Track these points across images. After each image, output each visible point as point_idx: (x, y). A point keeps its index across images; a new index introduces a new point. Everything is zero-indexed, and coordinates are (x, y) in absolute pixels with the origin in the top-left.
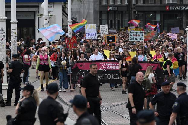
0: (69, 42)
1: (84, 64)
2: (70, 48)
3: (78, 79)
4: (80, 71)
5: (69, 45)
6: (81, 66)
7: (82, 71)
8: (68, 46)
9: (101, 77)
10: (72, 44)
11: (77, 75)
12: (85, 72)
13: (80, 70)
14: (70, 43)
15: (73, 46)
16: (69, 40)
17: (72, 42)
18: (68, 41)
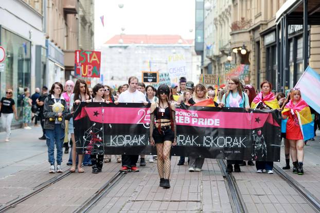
0: (82, 62)
1: (103, 111)
2: (83, 76)
3: (87, 144)
4: (94, 124)
5: (82, 68)
6: (96, 114)
7: (99, 125)
8: (79, 69)
9: (140, 140)
10: (90, 68)
11: (86, 135)
12: (104, 128)
13: (93, 122)
14: (85, 64)
15: (90, 73)
16: (84, 56)
17: (89, 64)
18: (81, 59)
